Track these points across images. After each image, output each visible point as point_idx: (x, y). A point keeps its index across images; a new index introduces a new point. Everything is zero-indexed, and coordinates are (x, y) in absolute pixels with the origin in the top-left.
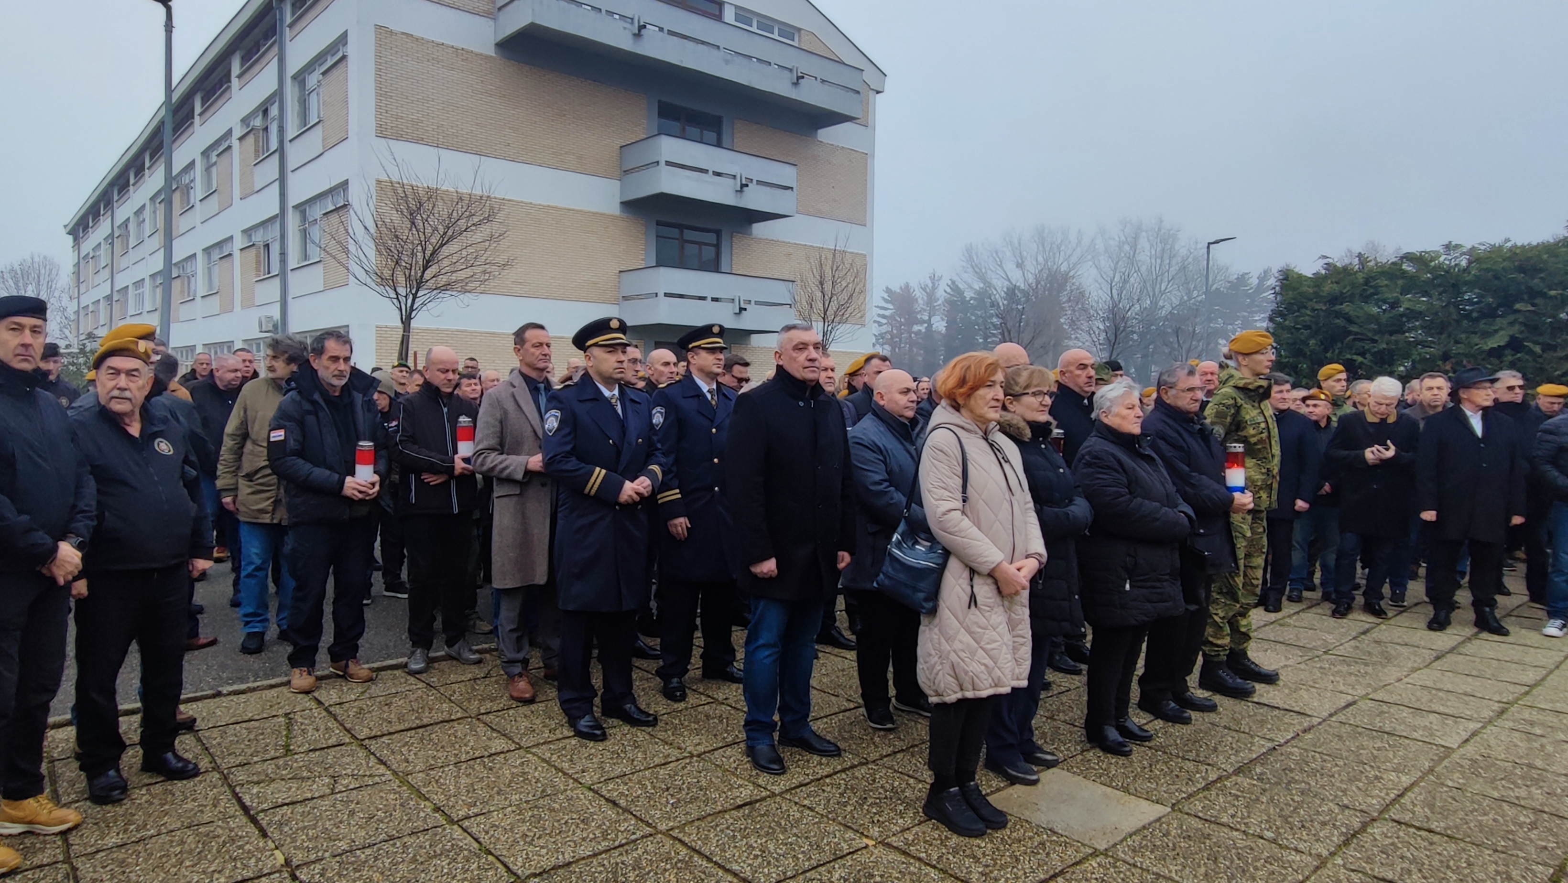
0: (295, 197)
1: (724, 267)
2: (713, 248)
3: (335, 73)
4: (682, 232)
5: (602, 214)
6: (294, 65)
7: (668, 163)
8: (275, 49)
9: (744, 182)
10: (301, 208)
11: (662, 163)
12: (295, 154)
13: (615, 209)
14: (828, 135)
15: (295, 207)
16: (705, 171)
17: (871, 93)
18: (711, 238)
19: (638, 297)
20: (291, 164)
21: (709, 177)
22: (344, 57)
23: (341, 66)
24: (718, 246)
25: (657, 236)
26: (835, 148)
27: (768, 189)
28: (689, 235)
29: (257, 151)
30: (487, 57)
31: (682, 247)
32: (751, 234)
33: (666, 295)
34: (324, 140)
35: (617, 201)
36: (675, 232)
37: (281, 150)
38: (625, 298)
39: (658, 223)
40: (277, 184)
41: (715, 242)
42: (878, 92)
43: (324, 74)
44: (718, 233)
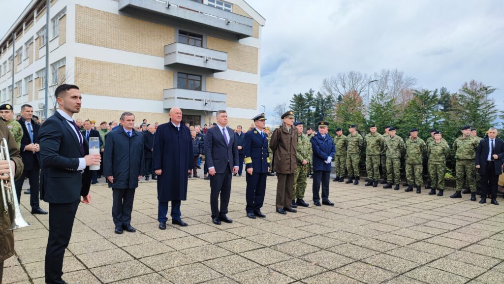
0: (51, 62)
1: (203, 89)
2: (199, 82)
3: (63, 20)
4: (187, 76)
5: (157, 70)
6: (52, 16)
7: (179, 52)
8: (46, 11)
9: (207, 59)
10: (53, 65)
11: (177, 52)
12: (52, 46)
13: (162, 68)
14: (242, 41)
15: (51, 65)
16: (193, 55)
17: (260, 27)
18: (199, 78)
19: (170, 98)
20: (50, 50)
21: (194, 57)
22: (65, 15)
23: (64, 17)
24: (201, 81)
25: (178, 78)
26: (245, 46)
27: (216, 61)
28: (190, 77)
29: (40, 45)
30: (115, 15)
31: (187, 81)
32: (213, 77)
33: (178, 98)
34: (59, 42)
35: (163, 65)
36: (185, 76)
37: (47, 45)
38: (166, 99)
39: (178, 73)
40: (45, 57)
41: (200, 80)
42: (262, 26)
43: (60, 19)
44: (201, 76)
